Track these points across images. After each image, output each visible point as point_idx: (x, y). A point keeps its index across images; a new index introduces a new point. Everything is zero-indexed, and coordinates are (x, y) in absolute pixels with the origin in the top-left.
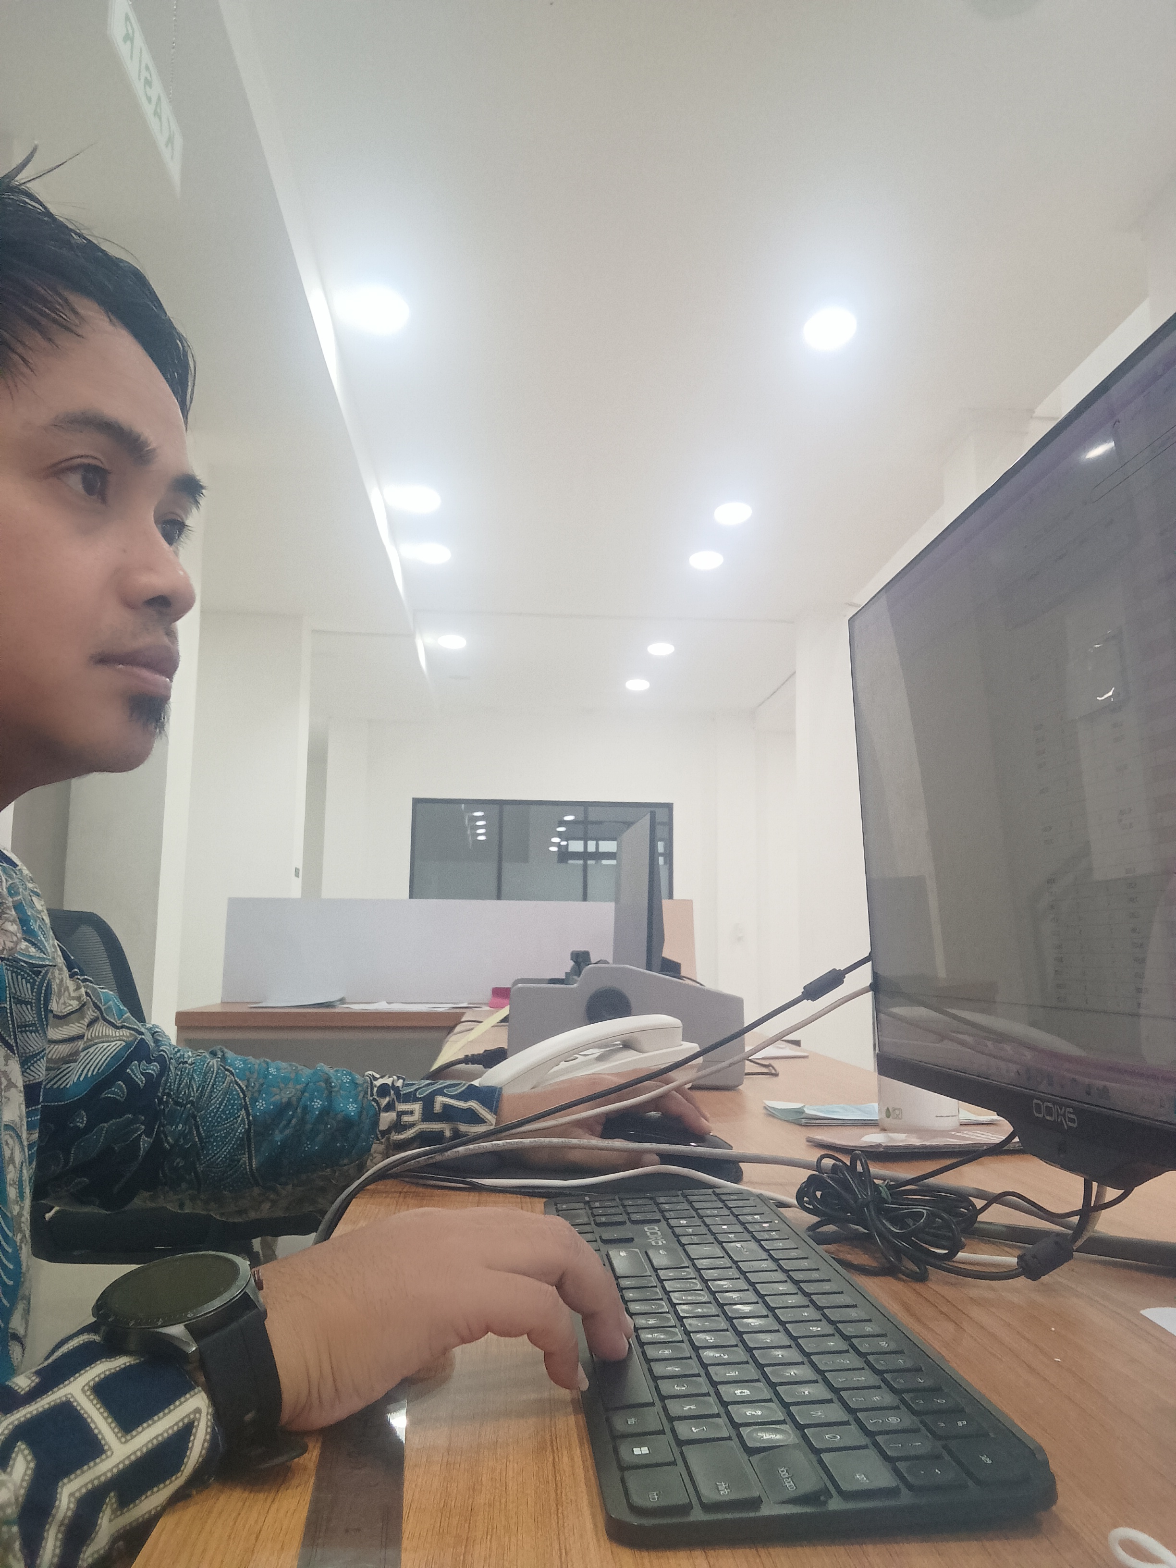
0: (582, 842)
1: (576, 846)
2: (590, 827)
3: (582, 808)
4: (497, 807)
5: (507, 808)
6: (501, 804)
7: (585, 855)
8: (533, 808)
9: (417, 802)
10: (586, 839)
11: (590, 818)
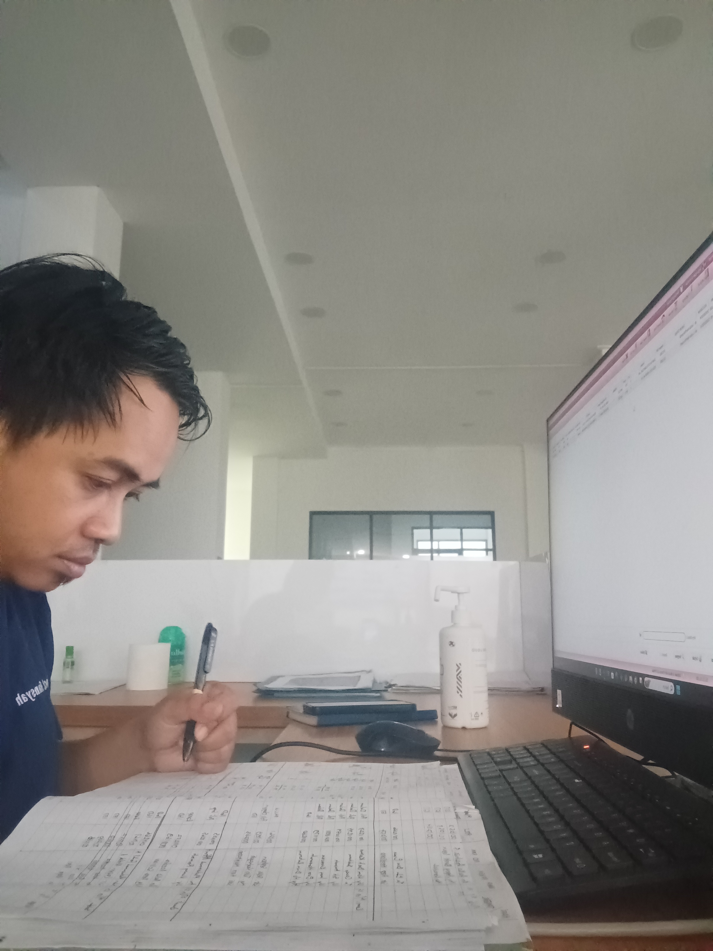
0: (429, 543)
1: (424, 545)
3: (427, 517)
4: (367, 517)
5: (375, 516)
6: (371, 514)
7: (432, 551)
9: (313, 514)
10: (432, 540)
11: (435, 524)
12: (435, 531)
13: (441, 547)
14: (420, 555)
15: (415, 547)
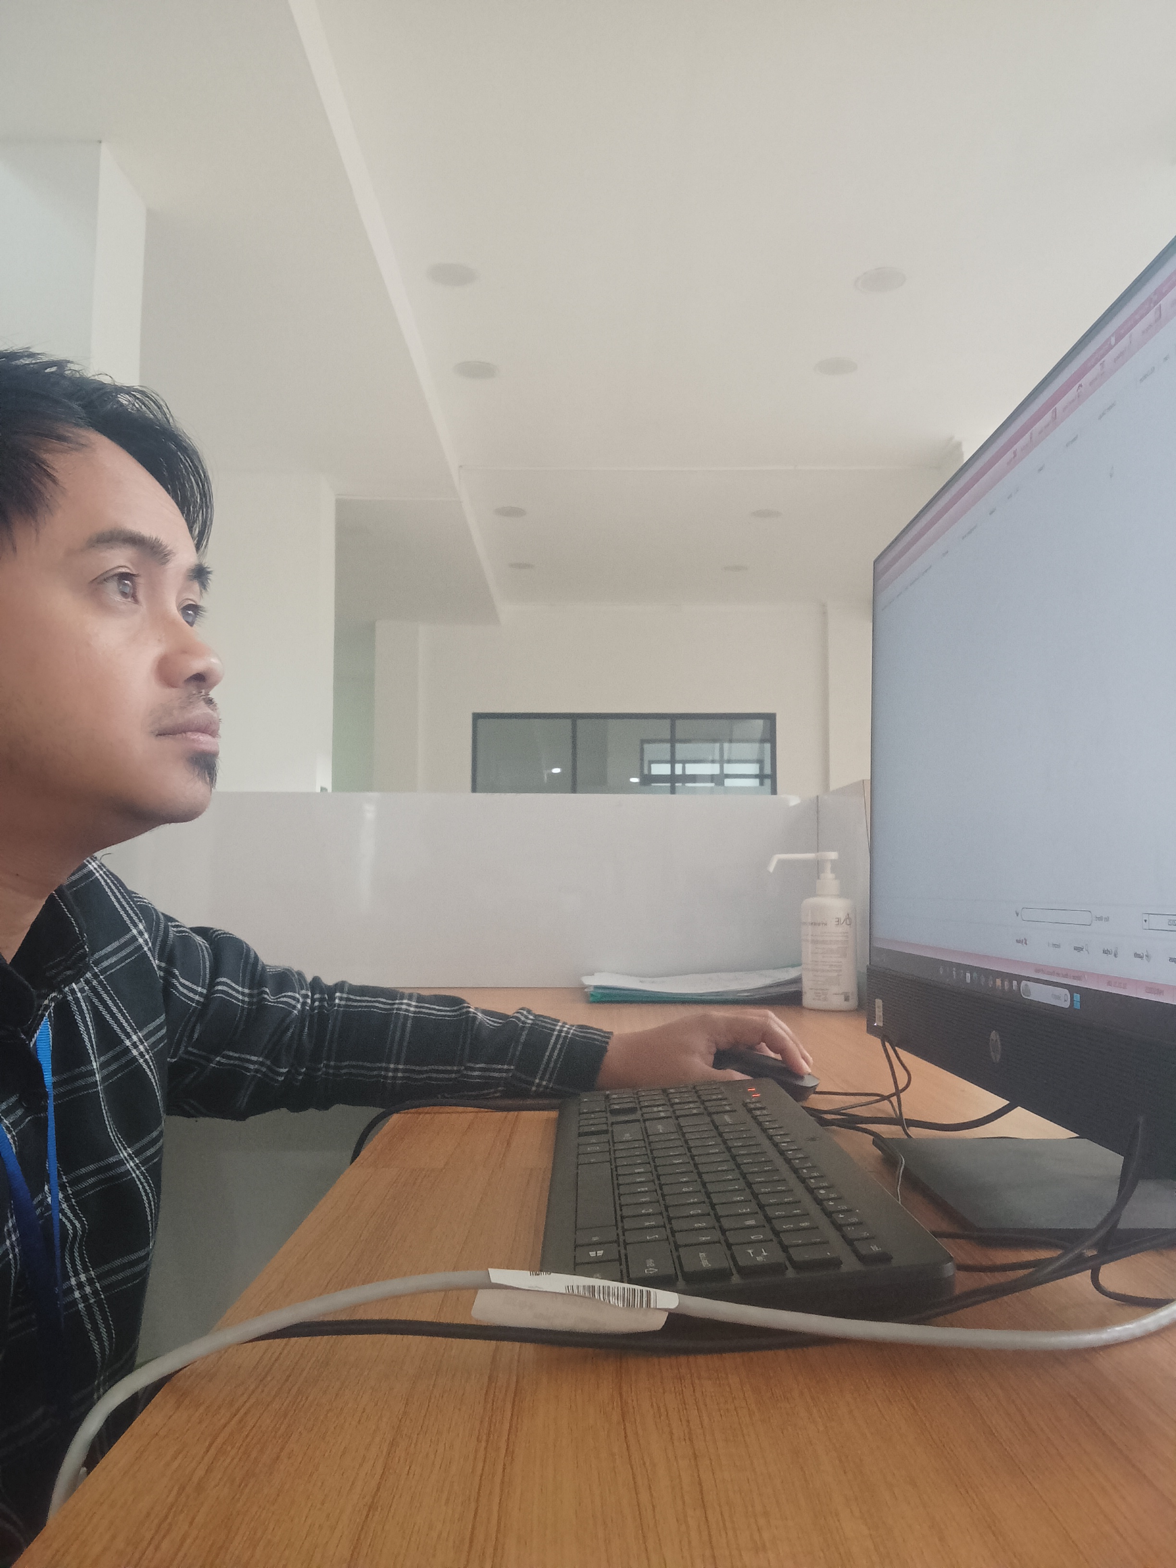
0: (668, 766)
1: (661, 769)
2: (678, 746)
3: (667, 722)
4: (568, 722)
5: (580, 722)
6: (574, 718)
7: (672, 779)
8: (611, 722)
9: (477, 717)
10: (673, 762)
11: (679, 735)
13: (688, 773)
14: (653, 784)
15: (646, 772)
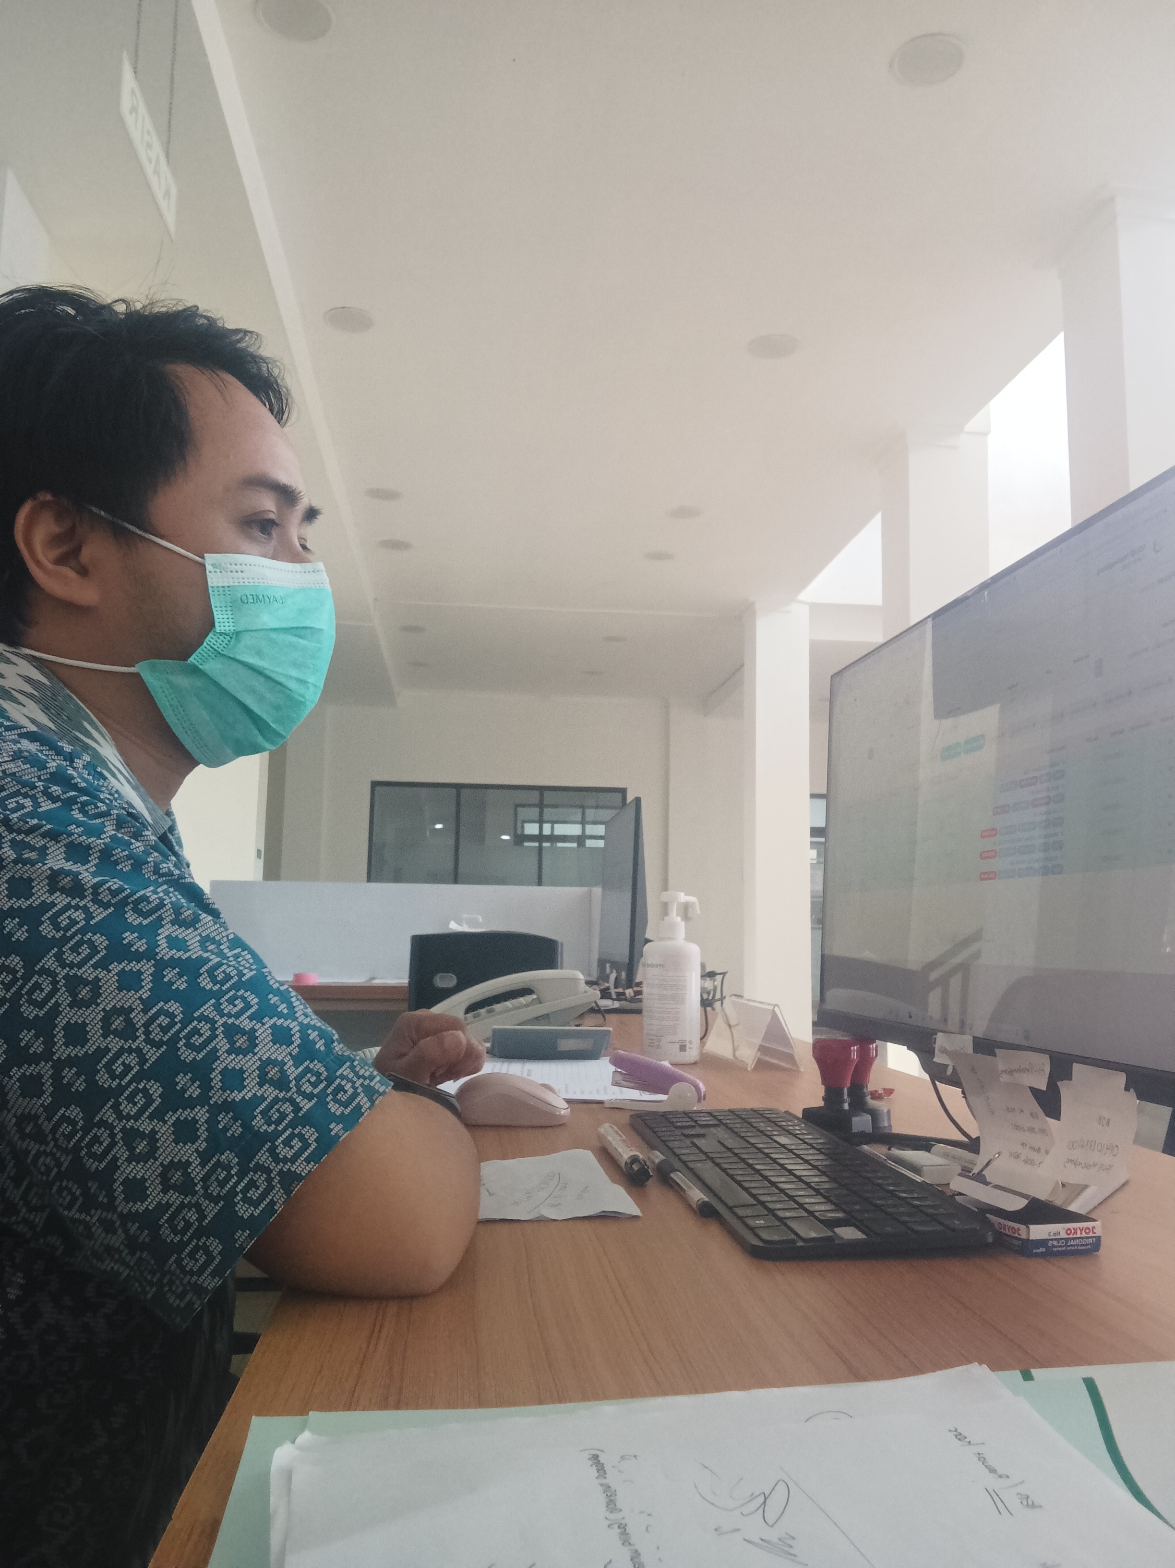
0: (537, 825)
1: (532, 829)
3: (537, 792)
4: (453, 790)
5: (463, 791)
6: (459, 787)
7: (540, 838)
8: (490, 791)
9: (375, 785)
10: (541, 822)
11: (546, 802)
12: (545, 810)
13: (556, 833)
14: (526, 844)
15: (519, 832)
